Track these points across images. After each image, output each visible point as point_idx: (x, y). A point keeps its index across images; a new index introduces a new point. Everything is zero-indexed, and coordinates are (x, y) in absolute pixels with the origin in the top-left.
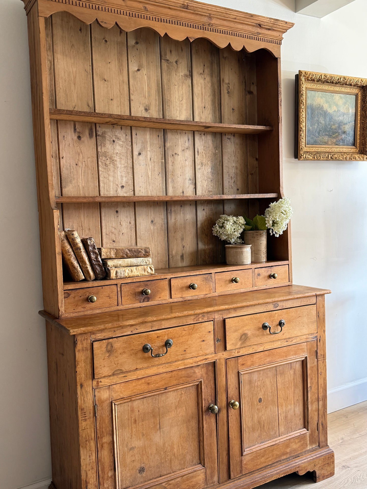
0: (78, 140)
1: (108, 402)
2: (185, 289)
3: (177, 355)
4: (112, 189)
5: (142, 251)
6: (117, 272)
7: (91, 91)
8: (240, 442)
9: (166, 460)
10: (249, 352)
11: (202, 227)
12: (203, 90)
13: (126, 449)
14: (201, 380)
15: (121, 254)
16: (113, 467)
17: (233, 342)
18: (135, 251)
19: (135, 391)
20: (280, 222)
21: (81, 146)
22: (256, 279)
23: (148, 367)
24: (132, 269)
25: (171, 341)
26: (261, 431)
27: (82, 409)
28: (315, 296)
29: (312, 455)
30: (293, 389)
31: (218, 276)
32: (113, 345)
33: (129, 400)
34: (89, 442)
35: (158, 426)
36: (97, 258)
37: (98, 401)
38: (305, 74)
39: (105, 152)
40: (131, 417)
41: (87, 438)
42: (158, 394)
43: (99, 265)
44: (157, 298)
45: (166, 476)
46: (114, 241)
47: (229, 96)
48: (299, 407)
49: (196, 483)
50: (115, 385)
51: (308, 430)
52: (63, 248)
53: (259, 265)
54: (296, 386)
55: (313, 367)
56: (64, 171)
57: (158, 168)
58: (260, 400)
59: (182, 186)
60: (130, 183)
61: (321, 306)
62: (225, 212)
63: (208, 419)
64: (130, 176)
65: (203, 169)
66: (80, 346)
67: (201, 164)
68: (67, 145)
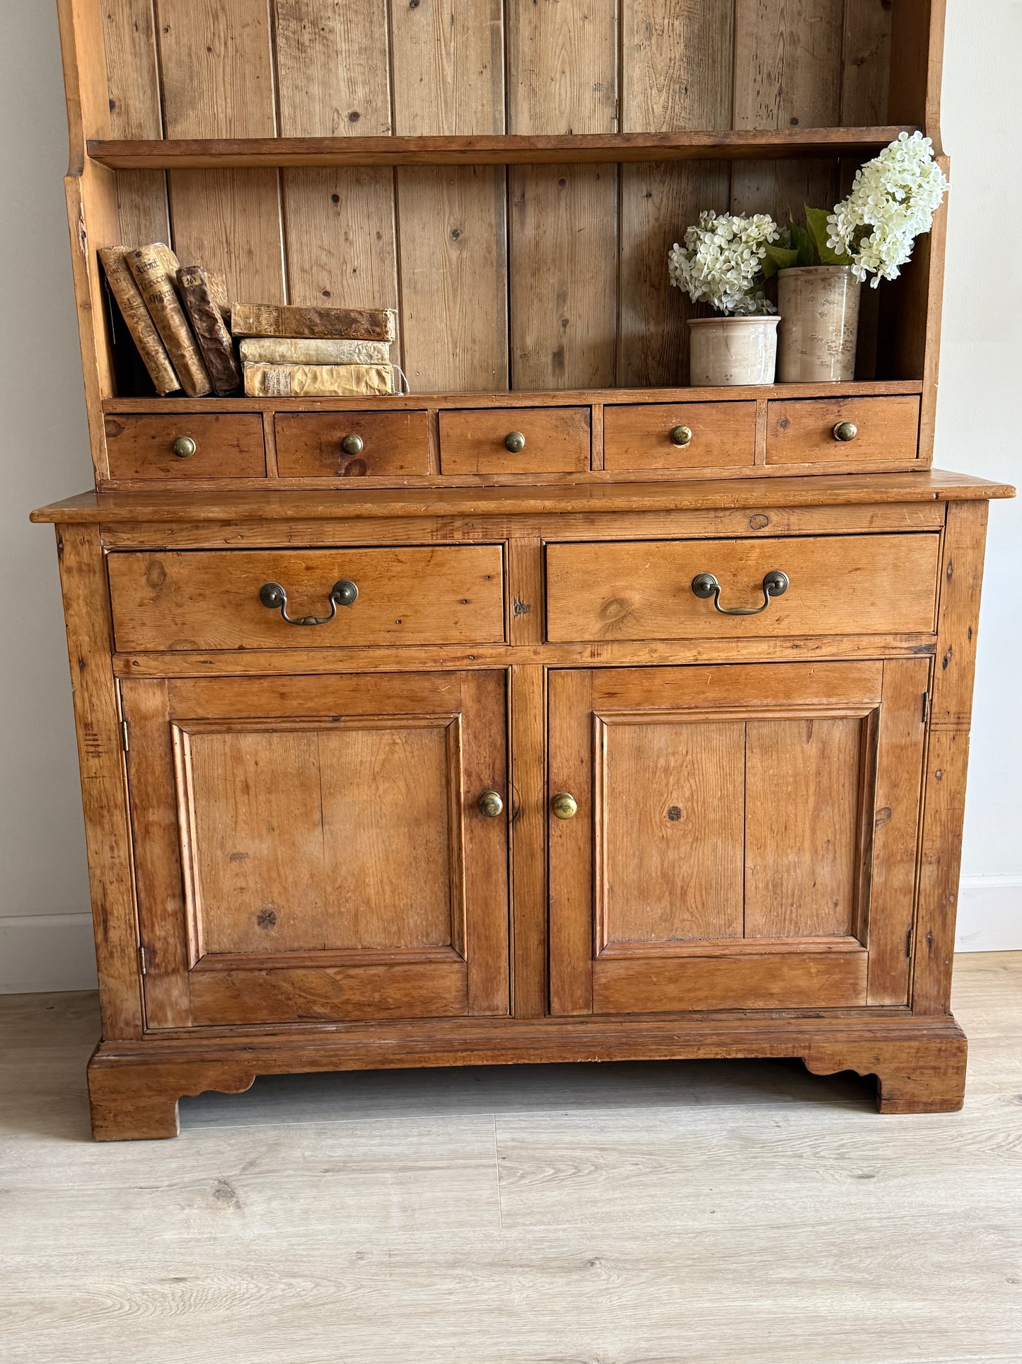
1: (160, 720)
2: (487, 448)
3: (375, 631)
4: (318, 122)
5: (359, 318)
6: (265, 376)
8: (589, 919)
9: (343, 910)
10: (636, 659)
11: (640, 257)
13: (219, 853)
14: (456, 715)
15: (294, 324)
16: (177, 891)
17: (572, 619)
18: (338, 318)
19: (238, 706)
20: (882, 228)
22: (773, 439)
23: (277, 650)
24: (316, 373)
25: (355, 586)
26: (671, 904)
27: (88, 725)
30: (811, 804)
31: (614, 419)
32: (167, 570)
33: (223, 728)
34: (109, 812)
35: (317, 816)
36: (213, 330)
37: (132, 711)
39: (296, 2)
40: (234, 775)
41: (104, 801)
42: (316, 730)
43: (218, 352)
44: (393, 469)
45: (340, 953)
48: (831, 866)
49: (432, 995)
50: (179, 681)
51: (863, 945)
52: (116, 294)
54: (824, 796)
55: (903, 748)
56: (173, 73)
57: (479, 50)
58: (674, 814)
59: (568, 109)
60: (379, 104)
61: (967, 541)
62: (735, 205)
63: (479, 831)
64: (379, 79)
65: (654, 48)
66: (72, 556)
67: (644, 29)
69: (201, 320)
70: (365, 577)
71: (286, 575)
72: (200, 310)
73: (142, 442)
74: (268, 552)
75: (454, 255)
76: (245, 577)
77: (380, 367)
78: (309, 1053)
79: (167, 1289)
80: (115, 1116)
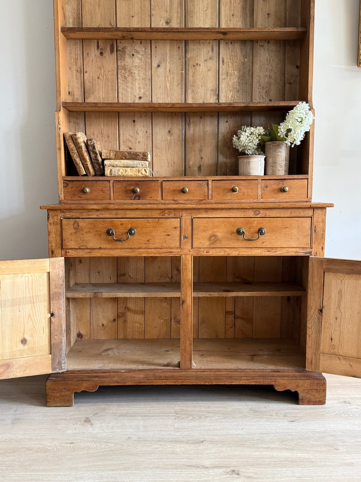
0: (100, 56)
2: (176, 192)
3: (141, 244)
4: (129, 99)
5: (140, 154)
6: (111, 170)
7: (114, 10)
10: (220, 254)
11: (224, 139)
15: (120, 156)
17: (200, 241)
18: (133, 154)
21: (103, 61)
22: (263, 191)
23: (111, 249)
24: (126, 169)
25: (135, 230)
28: (309, 208)
31: (215, 184)
32: (79, 224)
36: (96, 157)
39: (124, 65)
43: (98, 164)
44: (148, 198)
46: (131, 148)
52: (68, 146)
53: (267, 177)
56: (87, 84)
57: (177, 79)
59: (203, 97)
60: (148, 94)
61: (320, 220)
62: (253, 124)
64: (148, 87)
65: (229, 79)
66: (52, 220)
67: (226, 74)
68: (90, 61)
69: (93, 154)
70: (138, 227)
71: (115, 226)
72: (93, 151)
73: (74, 189)
74: (110, 219)
75: (169, 138)
76: (102, 226)
77: (145, 168)
78: (116, 379)
79: (68, 445)
80: (54, 398)
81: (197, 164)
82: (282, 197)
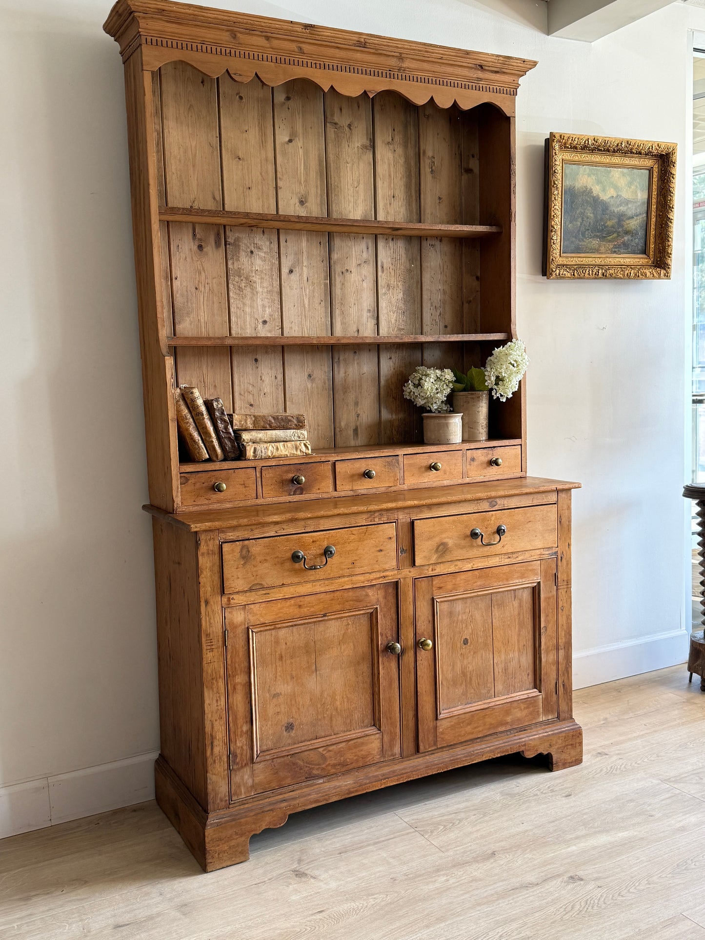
0: (198, 251)
1: (243, 627)
2: (356, 478)
3: (342, 569)
4: (248, 326)
5: (292, 419)
6: (255, 449)
7: (218, 175)
8: (434, 700)
9: (325, 715)
10: (450, 570)
11: (388, 386)
12: (392, 169)
13: (268, 695)
14: (376, 606)
15: (262, 424)
16: (249, 720)
17: (425, 554)
18: (282, 419)
19: (280, 615)
20: (508, 378)
21: (204, 261)
22: (468, 467)
23: (298, 584)
24: (277, 446)
25: (333, 549)
26: (466, 687)
27: (208, 635)
28: (554, 491)
29: (548, 730)
30: (517, 629)
31: (408, 461)
32: (250, 549)
33: (272, 627)
34: (216, 680)
35: (314, 667)
36: (226, 428)
37: (229, 624)
38: (561, 137)
39: (238, 268)
40: (276, 652)
41: (214, 675)
42: (314, 622)
43: (230, 439)
44: (314, 490)
45: (324, 739)
46: (251, 405)
47: (433, 177)
48: (527, 656)
49: (367, 753)
50: (252, 605)
51: (540, 692)
52: (178, 412)
53: (473, 446)
54: (521, 625)
55: (549, 598)
56: (179, 299)
57: (319, 293)
58: (466, 642)
59: (357, 320)
60: (276, 316)
61: (566, 506)
62: (424, 362)
63: (386, 663)
64: (275, 305)
65: (391, 294)
66: (205, 547)
67: (387, 286)
68: (181, 259)
69: (221, 423)
70: (338, 543)
71: (304, 546)
72: (220, 419)
73: (198, 485)
74: (295, 535)
75: (309, 386)
76: (285, 549)
77: (305, 442)
78: (313, 796)
80: (219, 854)
81: (353, 426)
82: (493, 473)
